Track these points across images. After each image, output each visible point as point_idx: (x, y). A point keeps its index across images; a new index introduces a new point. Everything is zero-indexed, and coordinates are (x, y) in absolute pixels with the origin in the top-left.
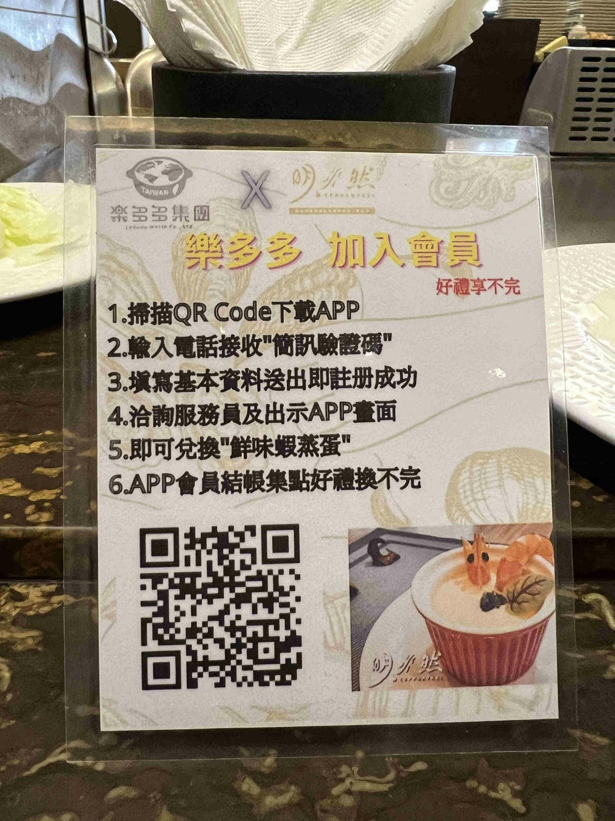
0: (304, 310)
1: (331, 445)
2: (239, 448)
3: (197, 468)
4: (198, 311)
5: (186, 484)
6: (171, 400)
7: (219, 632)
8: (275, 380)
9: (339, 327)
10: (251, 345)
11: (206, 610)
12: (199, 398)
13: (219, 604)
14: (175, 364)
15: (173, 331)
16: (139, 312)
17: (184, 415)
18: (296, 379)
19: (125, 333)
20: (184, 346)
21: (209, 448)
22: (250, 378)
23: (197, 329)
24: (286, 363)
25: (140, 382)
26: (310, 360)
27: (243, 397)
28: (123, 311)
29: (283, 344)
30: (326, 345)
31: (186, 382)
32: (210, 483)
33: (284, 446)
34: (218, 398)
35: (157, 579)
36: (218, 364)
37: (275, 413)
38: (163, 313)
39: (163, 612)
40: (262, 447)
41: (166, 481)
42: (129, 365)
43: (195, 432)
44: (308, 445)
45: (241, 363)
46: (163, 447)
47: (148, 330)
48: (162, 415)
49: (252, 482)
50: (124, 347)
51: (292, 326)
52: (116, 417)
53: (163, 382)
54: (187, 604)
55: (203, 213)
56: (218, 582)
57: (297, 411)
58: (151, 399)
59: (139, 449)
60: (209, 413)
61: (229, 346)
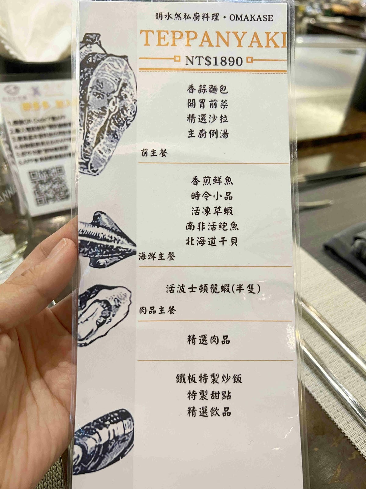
0: (53, 118)
1: (66, 147)
2: (46, 151)
3: (38, 156)
4: (29, 121)
5: (36, 160)
6: (28, 142)
7: (51, 191)
8: (51, 135)
9: (62, 121)
10: (43, 128)
11: (47, 187)
12: (34, 141)
14: (27, 134)
15: (25, 126)
16: (15, 122)
17: (32, 145)
18: (55, 134)
19: (14, 127)
20: (28, 129)
21: (39, 152)
22: (45, 135)
23: (30, 125)
24: (52, 131)
25: (20, 139)
26: (57, 130)
27: (45, 139)
28: (12, 122)
29: (51, 126)
30: (60, 126)
31: (30, 137)
32: (42, 159)
33: (56, 149)
34: (38, 140)
35: (35, 182)
36: (37, 133)
37: (52, 142)
38: (21, 122)
39: (38, 189)
40: (51, 150)
41: (31, 160)
42: (16, 135)
43: (36, 149)
44: (61, 148)
45: (42, 132)
46: (29, 153)
47: (19, 127)
48: (27, 146)
49: (51, 158)
50: (14, 131)
51: (51, 122)
52: (16, 147)
53: (25, 138)
54: (43, 186)
55: (25, 98)
57: (57, 141)
58: (24, 142)
59: (23, 154)
60: (37, 144)
61: (38, 128)
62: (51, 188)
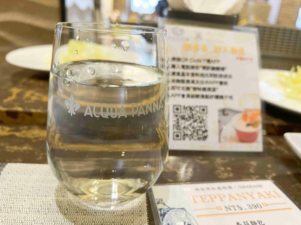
0: (209, 61)
1: (214, 90)
2: (195, 89)
3: (186, 93)
4: (186, 60)
5: (183, 96)
6: (180, 78)
7: (190, 128)
8: (202, 75)
9: (216, 65)
10: (197, 67)
11: (187, 123)
12: (186, 78)
13: (190, 122)
14: (181, 70)
15: (181, 63)
16: (174, 59)
17: (183, 81)
18: (207, 75)
19: (171, 63)
20: (183, 67)
21: (188, 89)
22: (197, 74)
23: (186, 63)
24: (205, 72)
25: (174, 74)
26: (210, 72)
27: (195, 78)
28: (170, 59)
29: (204, 68)
30: (213, 69)
31: (183, 74)
32: (188, 96)
33: (204, 89)
34: (190, 78)
35: (177, 116)
36: (190, 71)
37: (202, 82)
38: (179, 59)
39: (178, 123)
40: (199, 89)
41: (179, 95)
42: (171, 70)
43: (185, 85)
44: (209, 89)
45: (195, 71)
46: (178, 88)
47: (176, 63)
48: (178, 81)
49: (197, 96)
50: (170, 66)
51: (206, 64)
53: (178, 74)
54: (183, 121)
55: (187, 39)
56: (190, 117)
57: (207, 82)
58: (176, 77)
59: (173, 88)
60: (188, 81)
61: (193, 67)
62: (190, 125)
